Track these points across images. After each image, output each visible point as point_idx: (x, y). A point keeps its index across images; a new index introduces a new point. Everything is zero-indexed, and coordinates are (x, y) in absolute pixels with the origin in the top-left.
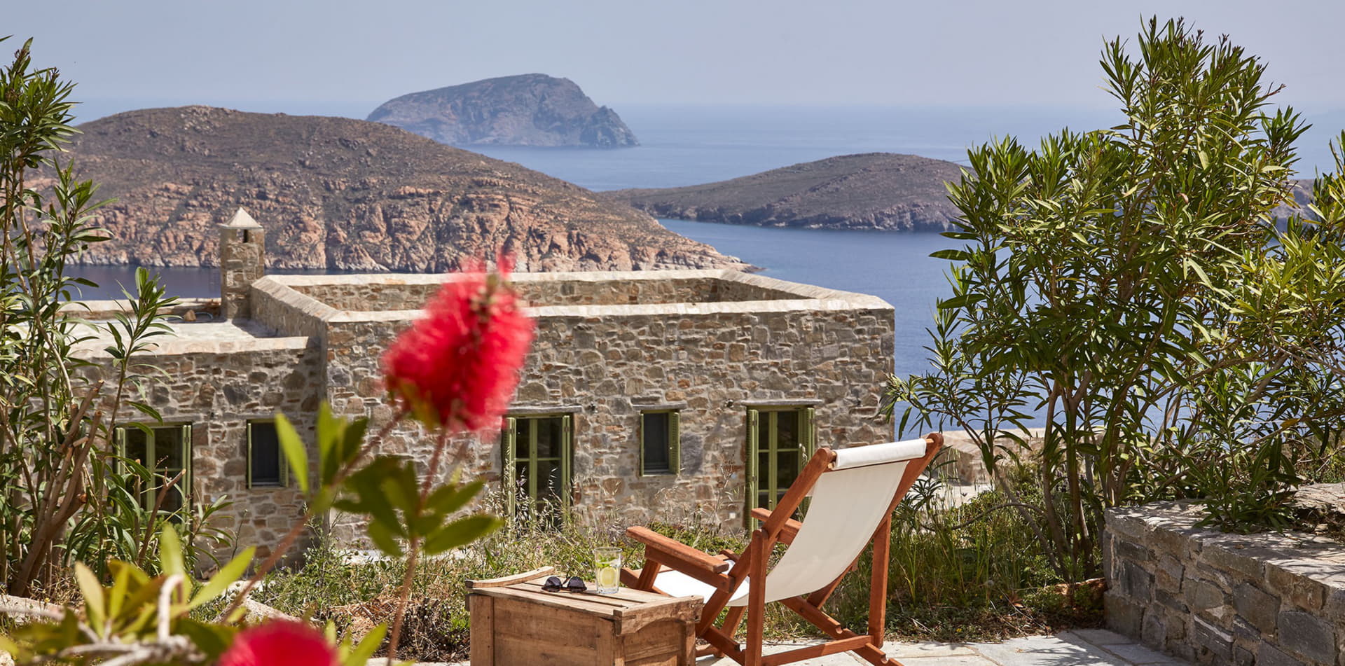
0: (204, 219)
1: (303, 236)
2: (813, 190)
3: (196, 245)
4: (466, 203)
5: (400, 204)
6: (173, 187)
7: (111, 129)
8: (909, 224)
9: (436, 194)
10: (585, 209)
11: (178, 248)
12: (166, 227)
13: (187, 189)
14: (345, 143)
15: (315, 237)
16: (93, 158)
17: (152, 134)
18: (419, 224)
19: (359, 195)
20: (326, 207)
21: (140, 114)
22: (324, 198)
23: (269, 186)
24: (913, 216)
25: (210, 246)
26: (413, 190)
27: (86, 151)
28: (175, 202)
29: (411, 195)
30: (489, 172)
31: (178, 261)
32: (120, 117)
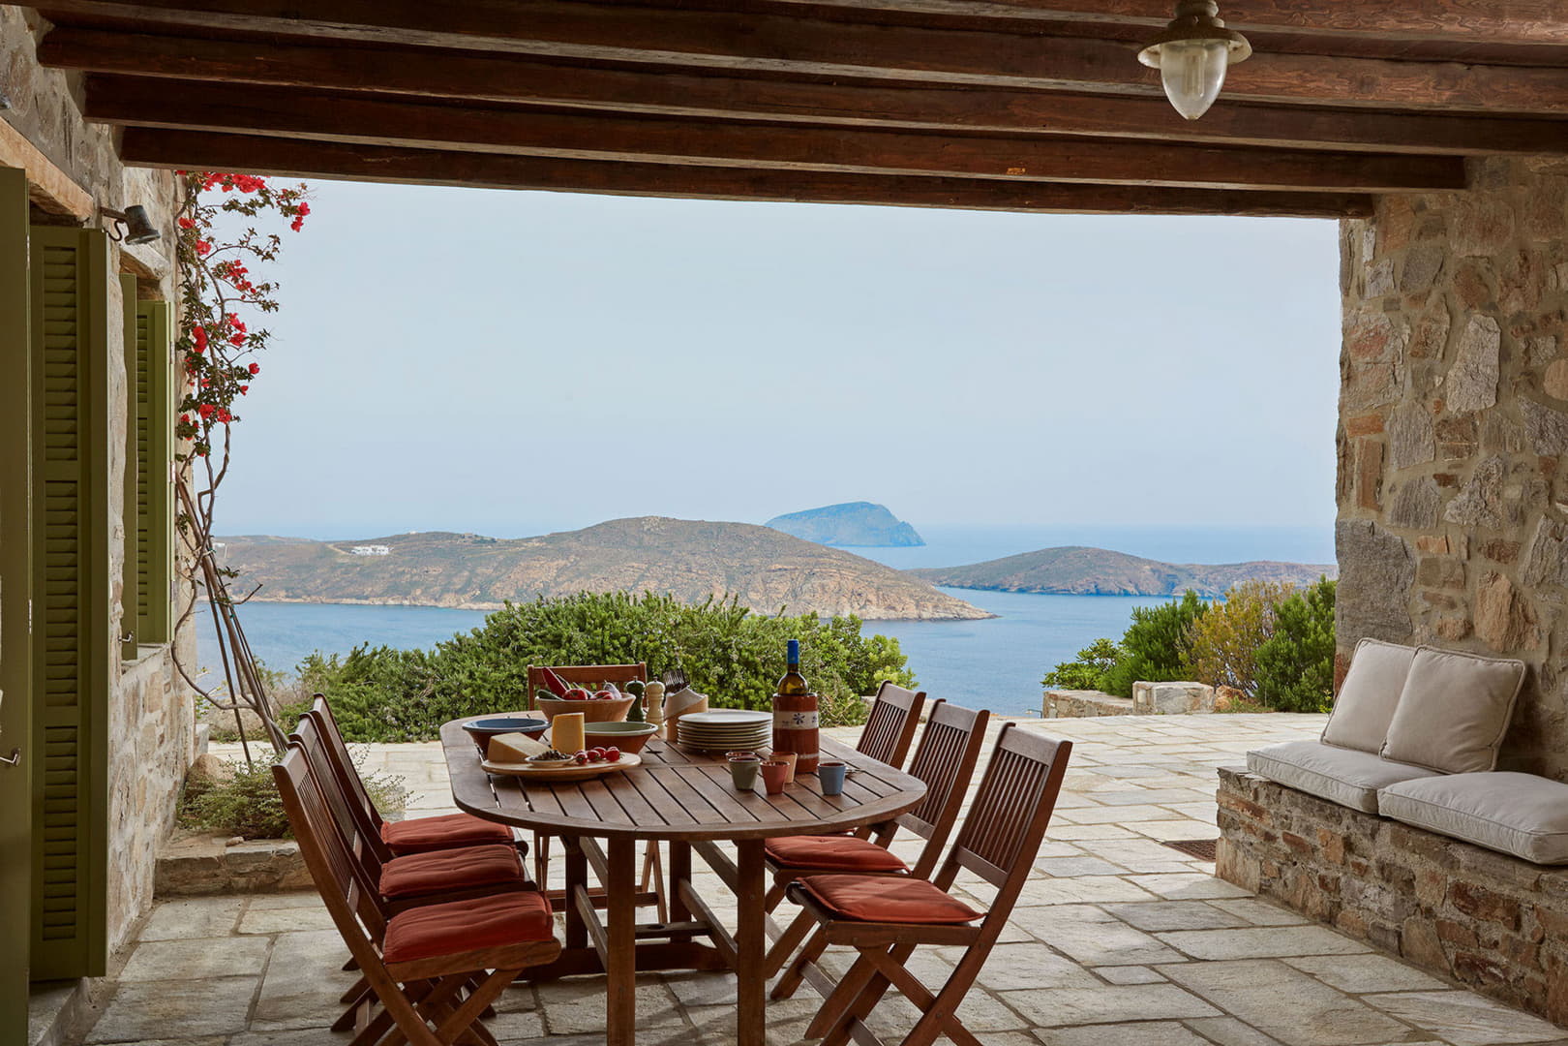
9: (796, 569)
10: (887, 578)
23: (694, 565)
26: (780, 567)
28: (637, 575)
29: (780, 569)
30: (828, 555)
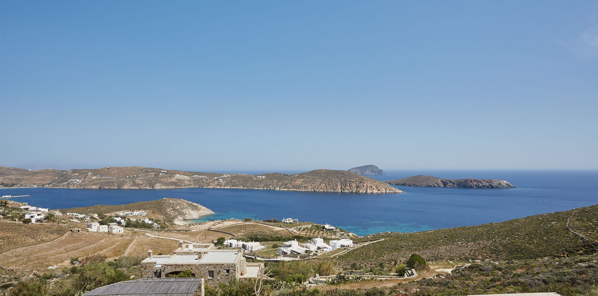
0: (324, 185)
1: (337, 187)
2: (412, 181)
3: (323, 188)
4: (361, 182)
5: (351, 183)
6: (320, 180)
7: (312, 172)
8: (427, 186)
11: (320, 189)
12: (319, 186)
13: (322, 181)
14: (343, 174)
15: (339, 187)
16: (309, 176)
17: (317, 173)
18: (354, 185)
19: (345, 181)
20: (341, 183)
21: (316, 170)
22: (341, 182)
24: (428, 184)
25: (324, 189)
27: (308, 175)
31: (320, 191)
32: (313, 171)
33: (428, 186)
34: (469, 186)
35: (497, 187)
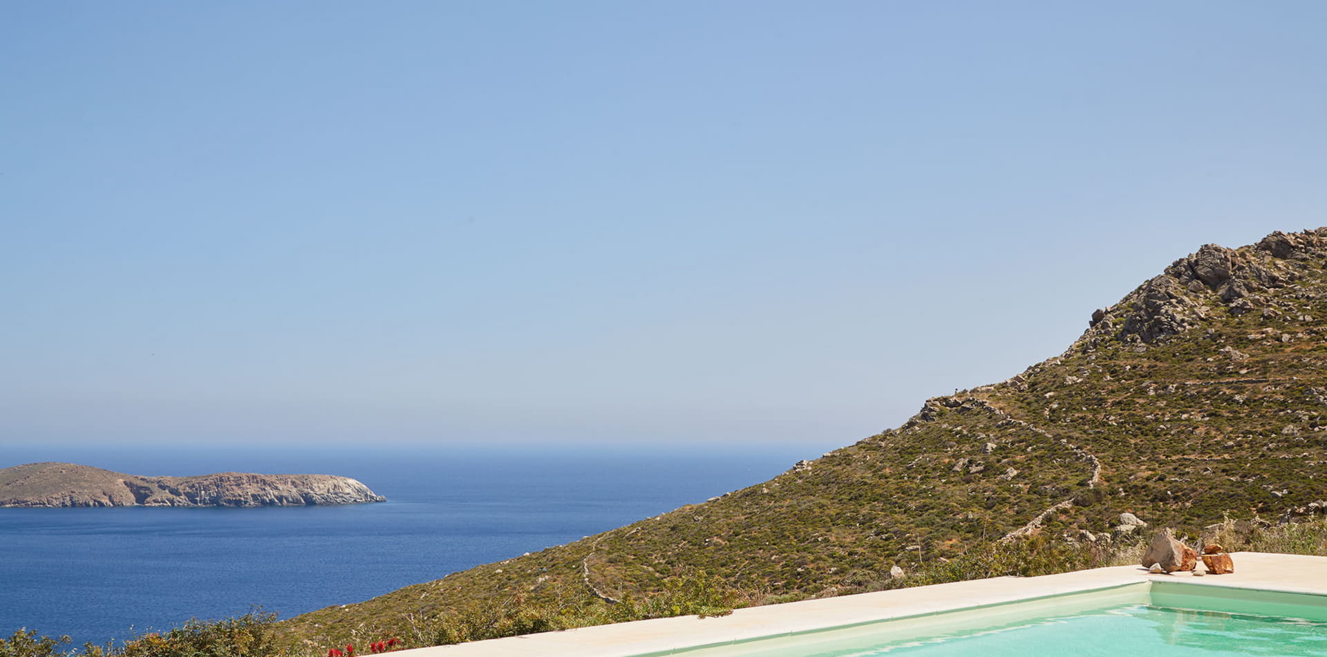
33: (73, 504)
34: (229, 501)
35: (327, 503)
